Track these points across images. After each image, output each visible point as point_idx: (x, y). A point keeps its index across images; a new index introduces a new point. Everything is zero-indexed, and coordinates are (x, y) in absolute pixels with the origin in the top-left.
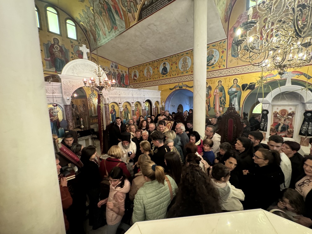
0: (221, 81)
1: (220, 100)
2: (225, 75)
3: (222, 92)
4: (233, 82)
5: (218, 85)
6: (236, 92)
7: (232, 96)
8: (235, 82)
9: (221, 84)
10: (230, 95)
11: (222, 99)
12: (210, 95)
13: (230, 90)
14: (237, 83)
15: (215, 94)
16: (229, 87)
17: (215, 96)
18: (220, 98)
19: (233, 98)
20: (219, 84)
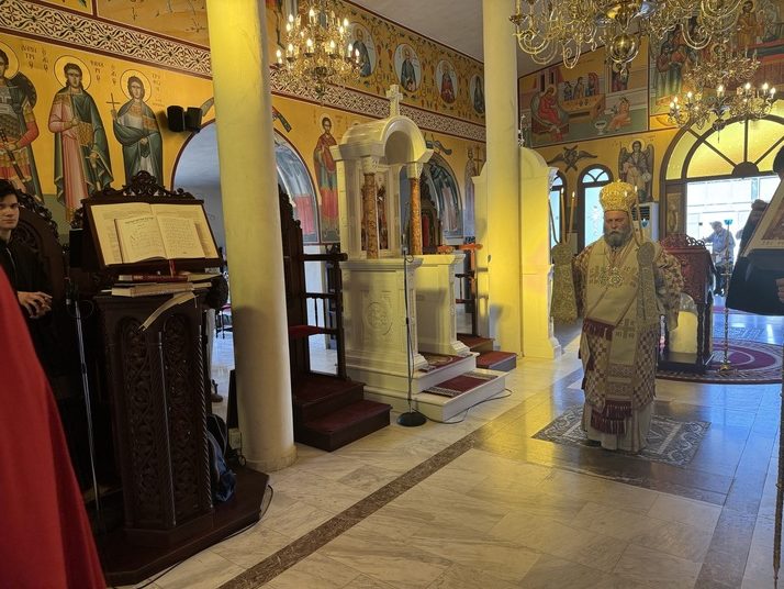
0: (77, 67)
1: (88, 163)
2: (92, 44)
3: (90, 122)
4: (129, 87)
5: (68, 83)
6: (145, 133)
7: (133, 149)
8: (134, 90)
9: (81, 85)
10: (125, 145)
11: (93, 155)
12: (29, 126)
13: (121, 121)
14: (142, 96)
15: (56, 125)
16: (118, 108)
17: (58, 135)
18: (87, 151)
19: (137, 156)
20: (71, 78)
